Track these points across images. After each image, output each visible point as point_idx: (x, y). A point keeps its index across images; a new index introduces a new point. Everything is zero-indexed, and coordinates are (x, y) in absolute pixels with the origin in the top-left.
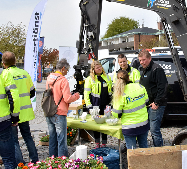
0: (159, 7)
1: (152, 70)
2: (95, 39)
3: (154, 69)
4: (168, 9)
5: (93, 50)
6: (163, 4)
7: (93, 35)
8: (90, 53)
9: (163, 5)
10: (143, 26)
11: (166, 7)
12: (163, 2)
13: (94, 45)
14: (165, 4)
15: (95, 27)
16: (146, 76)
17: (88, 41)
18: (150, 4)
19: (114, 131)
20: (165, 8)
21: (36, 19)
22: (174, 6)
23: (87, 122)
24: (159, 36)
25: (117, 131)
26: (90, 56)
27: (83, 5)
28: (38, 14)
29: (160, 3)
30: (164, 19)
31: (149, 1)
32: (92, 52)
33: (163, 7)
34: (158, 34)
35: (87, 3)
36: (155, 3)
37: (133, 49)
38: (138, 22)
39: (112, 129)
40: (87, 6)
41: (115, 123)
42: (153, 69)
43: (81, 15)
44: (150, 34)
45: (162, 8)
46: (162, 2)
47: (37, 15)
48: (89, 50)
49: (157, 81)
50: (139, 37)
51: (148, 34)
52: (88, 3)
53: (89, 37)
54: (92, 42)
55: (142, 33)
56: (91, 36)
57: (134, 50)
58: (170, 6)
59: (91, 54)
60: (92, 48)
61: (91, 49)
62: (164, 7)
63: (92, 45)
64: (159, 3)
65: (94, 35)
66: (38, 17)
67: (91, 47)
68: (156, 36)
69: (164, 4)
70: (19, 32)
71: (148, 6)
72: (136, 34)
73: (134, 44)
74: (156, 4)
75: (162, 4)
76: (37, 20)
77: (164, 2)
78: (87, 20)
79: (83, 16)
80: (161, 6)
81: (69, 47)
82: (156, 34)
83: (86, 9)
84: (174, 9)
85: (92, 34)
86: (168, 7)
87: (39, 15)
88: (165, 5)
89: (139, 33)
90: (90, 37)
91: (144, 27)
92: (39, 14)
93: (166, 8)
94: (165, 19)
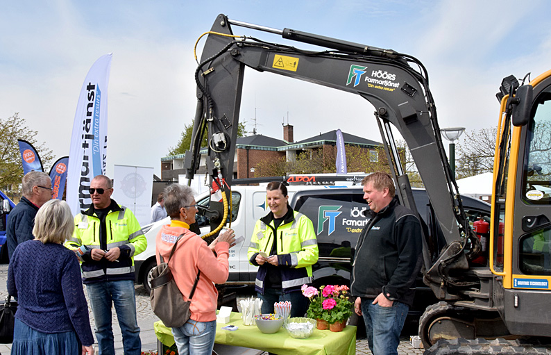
0: (372, 86)
1: (395, 218)
2: (228, 148)
3: (399, 216)
4: (392, 90)
5: (222, 173)
6: (381, 79)
7: (224, 142)
8: (216, 178)
9: (382, 82)
10: (254, 132)
11: (387, 87)
12: (382, 75)
13: (224, 163)
14: (386, 79)
15: (228, 124)
16: (378, 228)
17: (211, 152)
18: (354, 78)
19: (311, 351)
20: (385, 89)
21: (89, 99)
22: (407, 84)
23: (237, 329)
24: (285, 152)
25: (318, 350)
26: (215, 184)
27: (204, 75)
28: (93, 87)
29: (376, 78)
30: (383, 112)
31: (351, 74)
32: (220, 176)
33: (381, 85)
34: (284, 149)
35: (211, 72)
36: (363, 77)
37: (236, 177)
38: (243, 125)
39: (305, 347)
40: (210, 78)
41: (309, 332)
42: (397, 216)
43: (197, 96)
44: (269, 148)
45: (379, 87)
46: (379, 75)
47: (91, 91)
48: (215, 172)
49: (402, 244)
50: (248, 154)
51: (265, 149)
52: (214, 71)
53: (215, 145)
54: (221, 155)
55: (253, 146)
56: (221, 144)
57: (236, 180)
58: (397, 85)
59: (217, 181)
60: (221, 169)
61: (219, 171)
62: (383, 86)
63: (221, 161)
64: (374, 78)
65: (226, 140)
66: (93, 93)
67: (218, 167)
68: (280, 152)
69: (384, 80)
70: (13, 134)
71: (349, 82)
72: (241, 148)
73: (238, 167)
74: (367, 79)
75: (379, 79)
76: (91, 102)
77: (385, 76)
78: (212, 108)
79: (201, 100)
80: (378, 85)
81: (136, 167)
82: (281, 149)
83: (208, 85)
84: (406, 92)
85: (223, 139)
86: (392, 87)
87: (95, 91)
88: (386, 83)
89: (246, 147)
90: (217, 145)
91: (257, 134)
92: (94, 89)
93: (388, 89)
94: (386, 112)
